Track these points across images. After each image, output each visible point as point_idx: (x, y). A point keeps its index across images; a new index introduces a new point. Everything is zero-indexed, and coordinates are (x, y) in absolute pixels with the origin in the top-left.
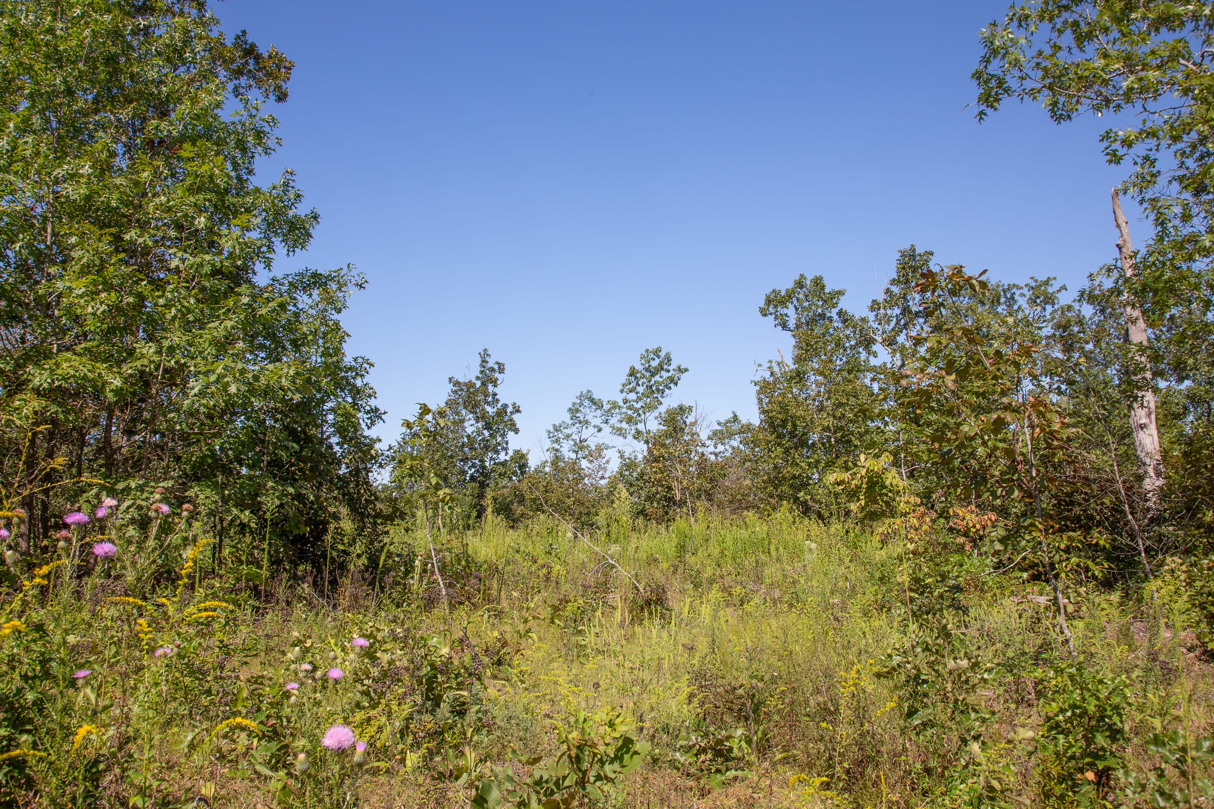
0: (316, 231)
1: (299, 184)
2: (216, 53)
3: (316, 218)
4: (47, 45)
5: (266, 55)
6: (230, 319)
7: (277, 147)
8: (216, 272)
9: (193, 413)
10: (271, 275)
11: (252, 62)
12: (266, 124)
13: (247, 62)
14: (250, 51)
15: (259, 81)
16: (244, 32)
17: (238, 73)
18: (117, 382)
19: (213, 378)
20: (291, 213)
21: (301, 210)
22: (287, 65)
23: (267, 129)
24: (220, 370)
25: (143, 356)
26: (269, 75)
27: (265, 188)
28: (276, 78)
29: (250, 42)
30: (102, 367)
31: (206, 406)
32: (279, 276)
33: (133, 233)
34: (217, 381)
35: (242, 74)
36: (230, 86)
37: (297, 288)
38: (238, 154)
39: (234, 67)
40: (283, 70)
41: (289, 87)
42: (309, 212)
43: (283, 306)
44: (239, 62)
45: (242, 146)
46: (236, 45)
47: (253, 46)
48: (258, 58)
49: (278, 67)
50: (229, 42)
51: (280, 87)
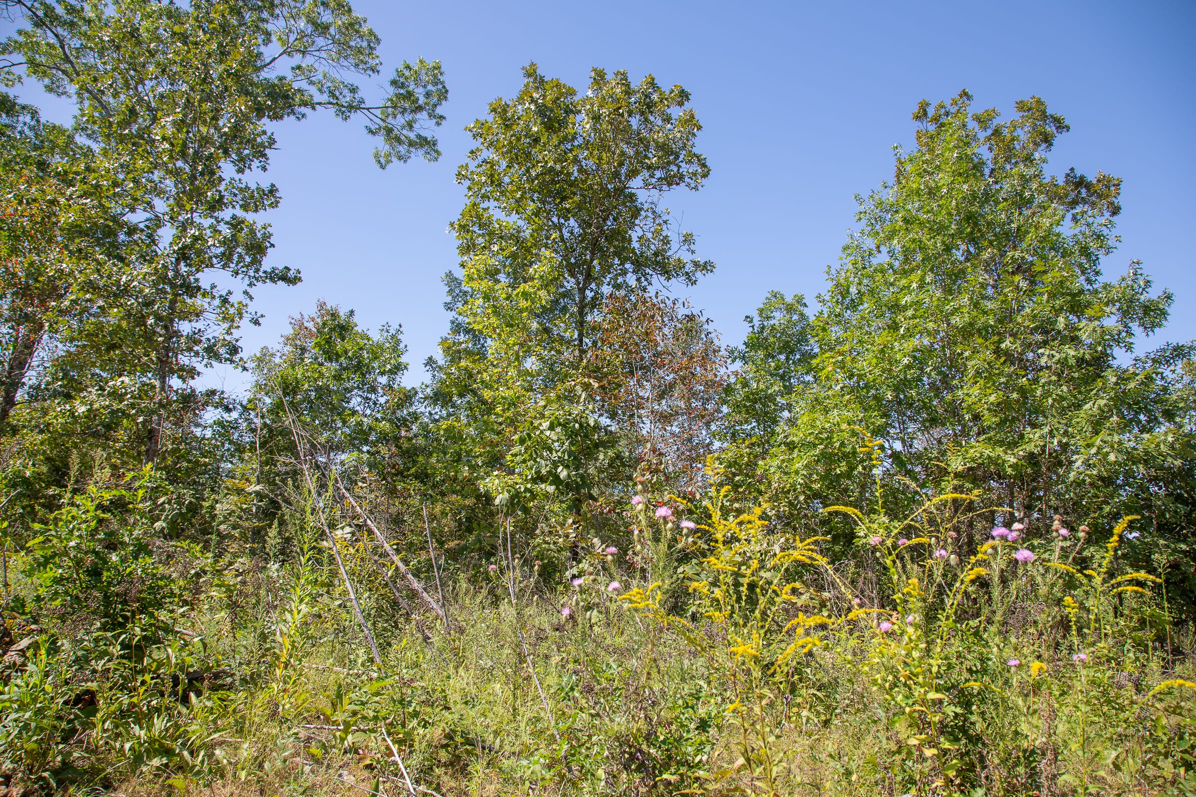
0: (1172, 310)
1: (1146, 270)
2: (1054, 194)
3: (1169, 297)
4: (928, 222)
5: (1094, 182)
6: (1102, 398)
7: (1118, 244)
8: (1081, 361)
9: (1079, 484)
10: (1133, 356)
11: (1083, 191)
12: (1104, 228)
13: (1079, 192)
14: (1080, 182)
15: (1093, 205)
16: (1072, 170)
17: (1074, 203)
18: (1013, 460)
19: (1093, 450)
20: (1142, 298)
21: (1153, 294)
22: (1116, 182)
23: (1105, 231)
24: (1098, 442)
25: (1030, 440)
26: (1100, 196)
27: (1115, 282)
28: (1108, 196)
29: (1078, 175)
30: (999, 450)
31: (1090, 476)
32: (1142, 356)
33: (1007, 342)
34: (1097, 454)
35: (1077, 203)
36: (1069, 216)
37: (1160, 363)
38: (1083, 260)
39: (1069, 199)
40: (1112, 188)
41: (1121, 201)
42: (1161, 294)
43: (1149, 378)
44: (1073, 195)
45: (1085, 251)
46: (1067, 182)
47: (1082, 178)
48: (1088, 186)
49: (1108, 187)
50: (1061, 181)
51: (1112, 203)
